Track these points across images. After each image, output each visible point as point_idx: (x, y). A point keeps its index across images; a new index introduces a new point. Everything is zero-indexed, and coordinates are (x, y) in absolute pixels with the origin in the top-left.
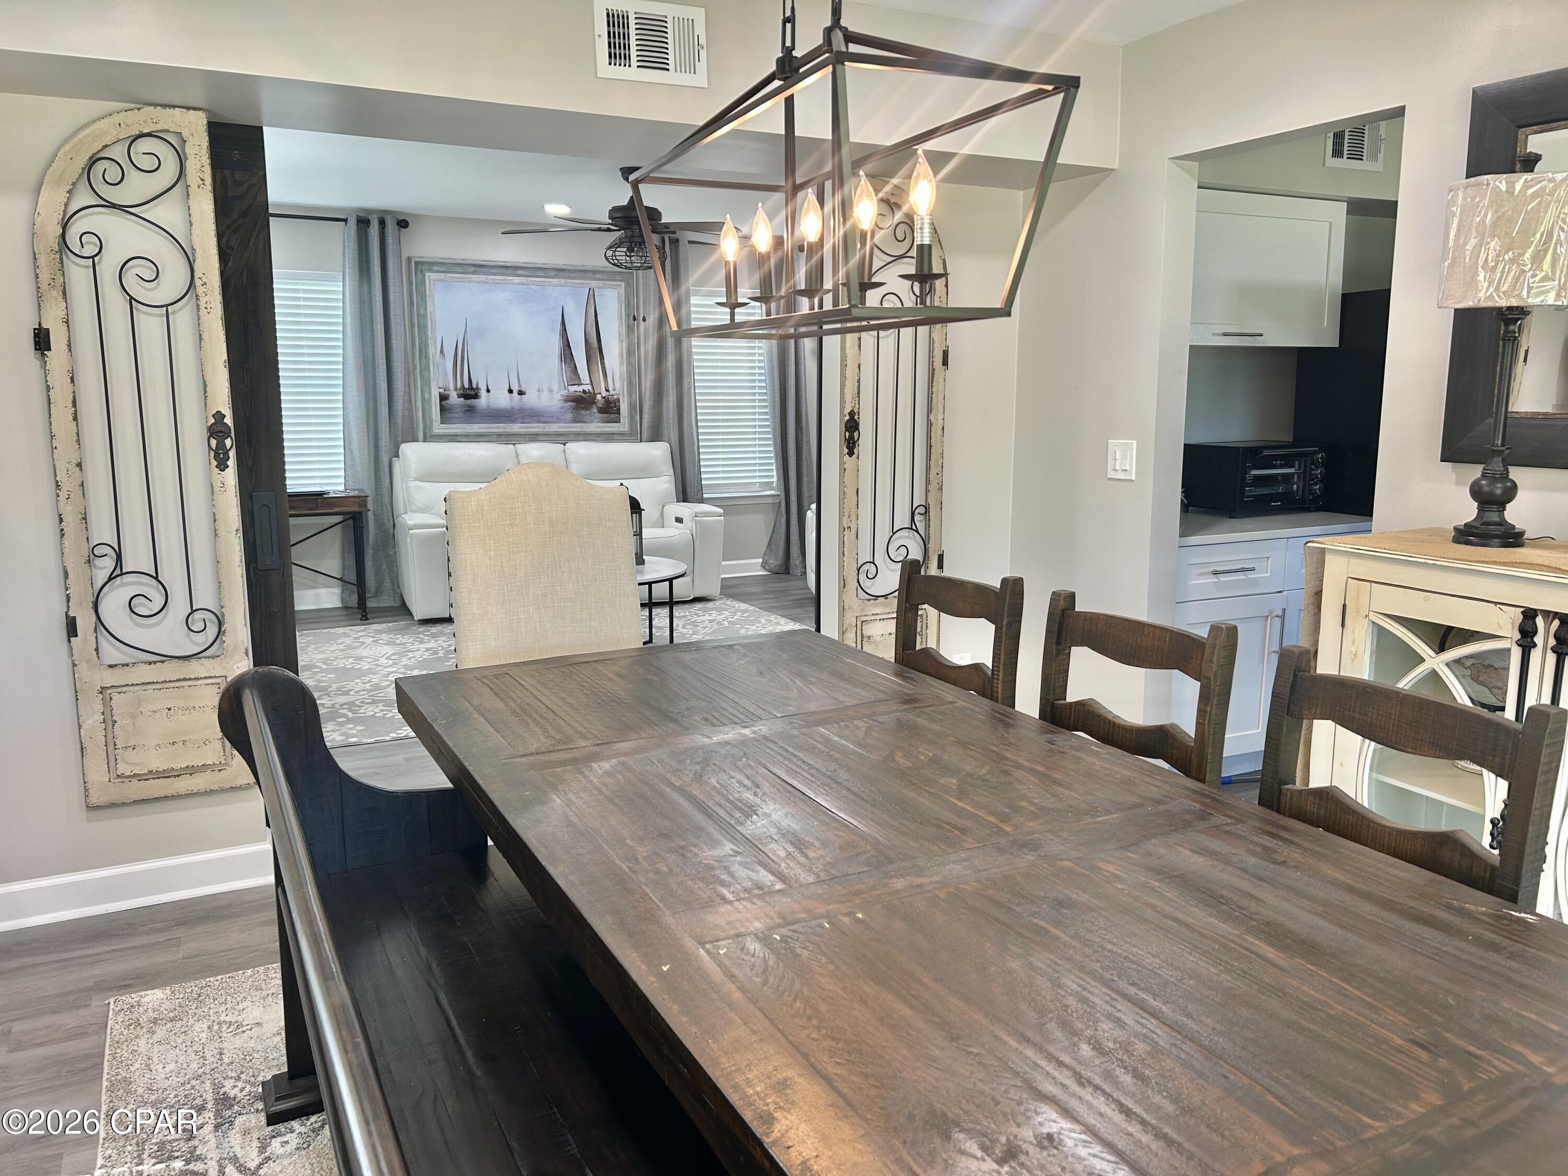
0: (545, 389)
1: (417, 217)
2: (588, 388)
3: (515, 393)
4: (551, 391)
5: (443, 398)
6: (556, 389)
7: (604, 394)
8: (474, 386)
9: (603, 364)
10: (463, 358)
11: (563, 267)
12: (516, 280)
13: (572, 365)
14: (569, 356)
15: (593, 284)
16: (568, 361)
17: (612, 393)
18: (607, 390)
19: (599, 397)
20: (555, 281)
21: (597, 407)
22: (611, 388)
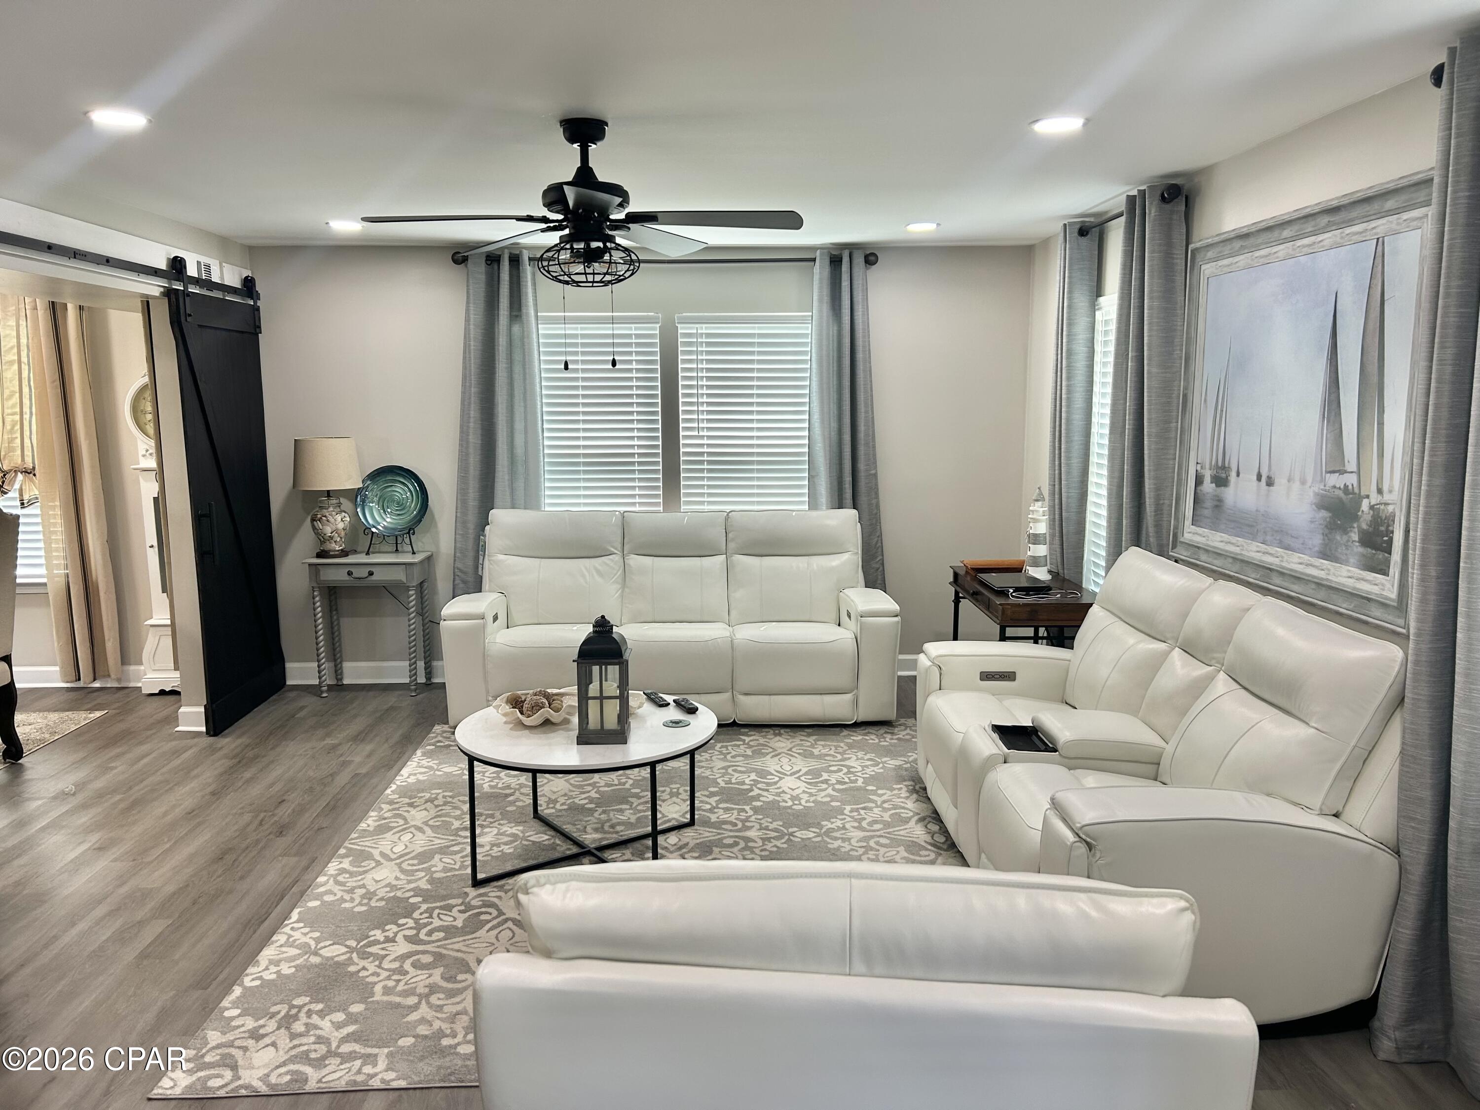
0: (1297, 477)
1: (1206, 171)
2: (1351, 480)
3: (1264, 479)
4: (1303, 482)
5: (1199, 481)
6: (1309, 479)
7: (1375, 499)
8: (1227, 465)
9: (1381, 424)
10: (1222, 411)
11: (1335, 203)
12: (1282, 250)
13: (1337, 426)
14: (1334, 406)
15: (1381, 225)
16: (1332, 418)
17: (1387, 497)
18: (1380, 491)
19: (1365, 505)
20: (1327, 238)
21: (1359, 527)
22: (1385, 488)
